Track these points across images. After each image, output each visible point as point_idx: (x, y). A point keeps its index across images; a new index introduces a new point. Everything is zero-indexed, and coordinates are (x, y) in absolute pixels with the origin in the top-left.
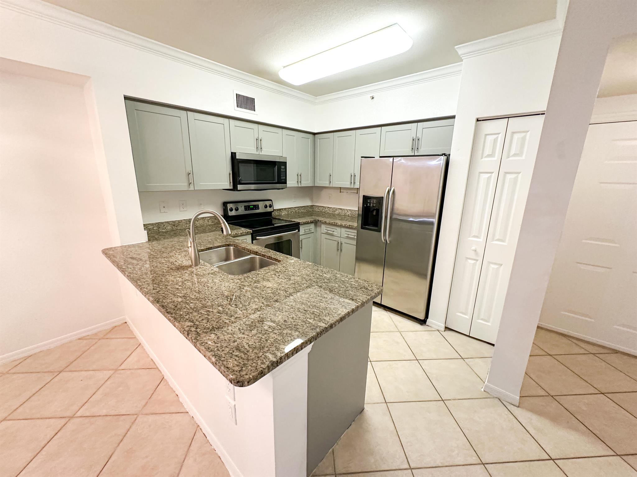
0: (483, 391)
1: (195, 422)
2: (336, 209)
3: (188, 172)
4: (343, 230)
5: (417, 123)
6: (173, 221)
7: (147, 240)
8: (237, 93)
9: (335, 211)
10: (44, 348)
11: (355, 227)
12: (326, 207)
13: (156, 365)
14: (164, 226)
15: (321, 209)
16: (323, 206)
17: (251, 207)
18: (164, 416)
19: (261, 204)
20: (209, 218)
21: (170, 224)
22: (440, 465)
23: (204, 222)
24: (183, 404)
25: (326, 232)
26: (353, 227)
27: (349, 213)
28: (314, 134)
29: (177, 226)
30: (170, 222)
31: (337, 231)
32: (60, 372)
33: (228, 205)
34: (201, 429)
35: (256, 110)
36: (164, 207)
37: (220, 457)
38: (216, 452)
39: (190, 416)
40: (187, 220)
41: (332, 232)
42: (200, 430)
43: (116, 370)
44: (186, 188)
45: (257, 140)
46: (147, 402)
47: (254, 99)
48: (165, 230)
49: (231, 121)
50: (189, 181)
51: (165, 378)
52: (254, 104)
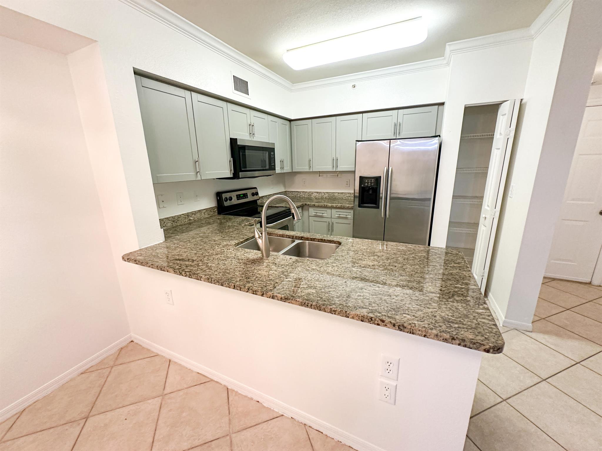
0: (502, 326)
1: (298, 421)
2: (312, 193)
3: (195, 160)
4: (334, 211)
5: (397, 110)
6: (172, 217)
7: (164, 240)
8: (234, 75)
9: (311, 195)
10: (40, 396)
11: (347, 207)
12: (301, 192)
13: (208, 378)
14: (164, 223)
15: (295, 194)
16: (297, 191)
17: (241, 196)
18: (260, 426)
19: (249, 193)
20: (205, 211)
21: (170, 220)
22: (520, 390)
23: (201, 215)
24: (272, 409)
25: (315, 215)
26: (345, 207)
27: (327, 195)
28: (290, 121)
29: (176, 222)
30: (170, 217)
31: (327, 213)
32: (87, 418)
33: (223, 195)
34: (309, 426)
35: (249, 94)
36: (163, 201)
37: (350, 446)
38: (343, 443)
39: (288, 418)
40: (185, 214)
41: (321, 214)
42: (310, 428)
43: (163, 396)
44: (193, 178)
45: (249, 125)
46: (230, 419)
47: (247, 82)
48: (166, 227)
49: (229, 104)
50: (196, 170)
51: (229, 388)
52: (248, 87)
